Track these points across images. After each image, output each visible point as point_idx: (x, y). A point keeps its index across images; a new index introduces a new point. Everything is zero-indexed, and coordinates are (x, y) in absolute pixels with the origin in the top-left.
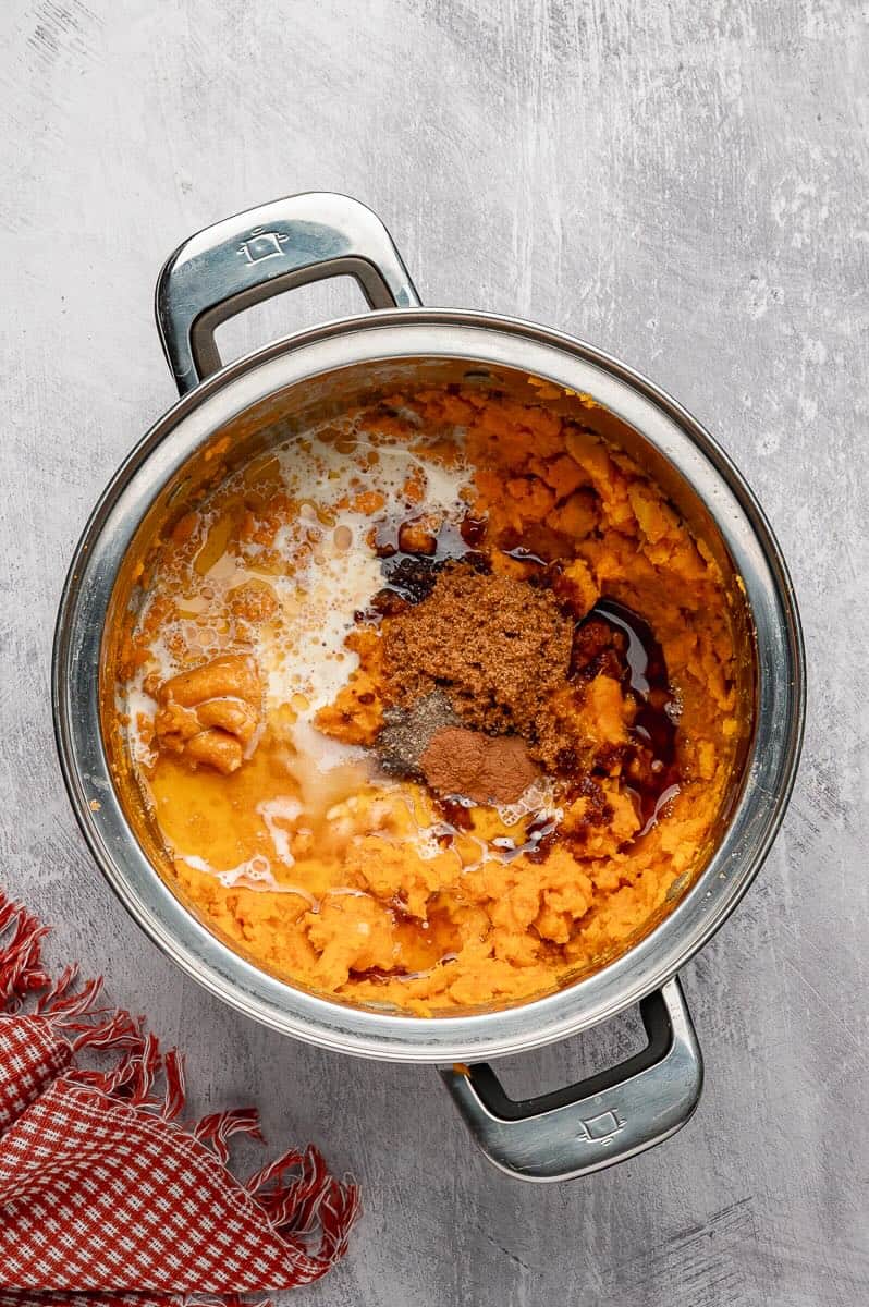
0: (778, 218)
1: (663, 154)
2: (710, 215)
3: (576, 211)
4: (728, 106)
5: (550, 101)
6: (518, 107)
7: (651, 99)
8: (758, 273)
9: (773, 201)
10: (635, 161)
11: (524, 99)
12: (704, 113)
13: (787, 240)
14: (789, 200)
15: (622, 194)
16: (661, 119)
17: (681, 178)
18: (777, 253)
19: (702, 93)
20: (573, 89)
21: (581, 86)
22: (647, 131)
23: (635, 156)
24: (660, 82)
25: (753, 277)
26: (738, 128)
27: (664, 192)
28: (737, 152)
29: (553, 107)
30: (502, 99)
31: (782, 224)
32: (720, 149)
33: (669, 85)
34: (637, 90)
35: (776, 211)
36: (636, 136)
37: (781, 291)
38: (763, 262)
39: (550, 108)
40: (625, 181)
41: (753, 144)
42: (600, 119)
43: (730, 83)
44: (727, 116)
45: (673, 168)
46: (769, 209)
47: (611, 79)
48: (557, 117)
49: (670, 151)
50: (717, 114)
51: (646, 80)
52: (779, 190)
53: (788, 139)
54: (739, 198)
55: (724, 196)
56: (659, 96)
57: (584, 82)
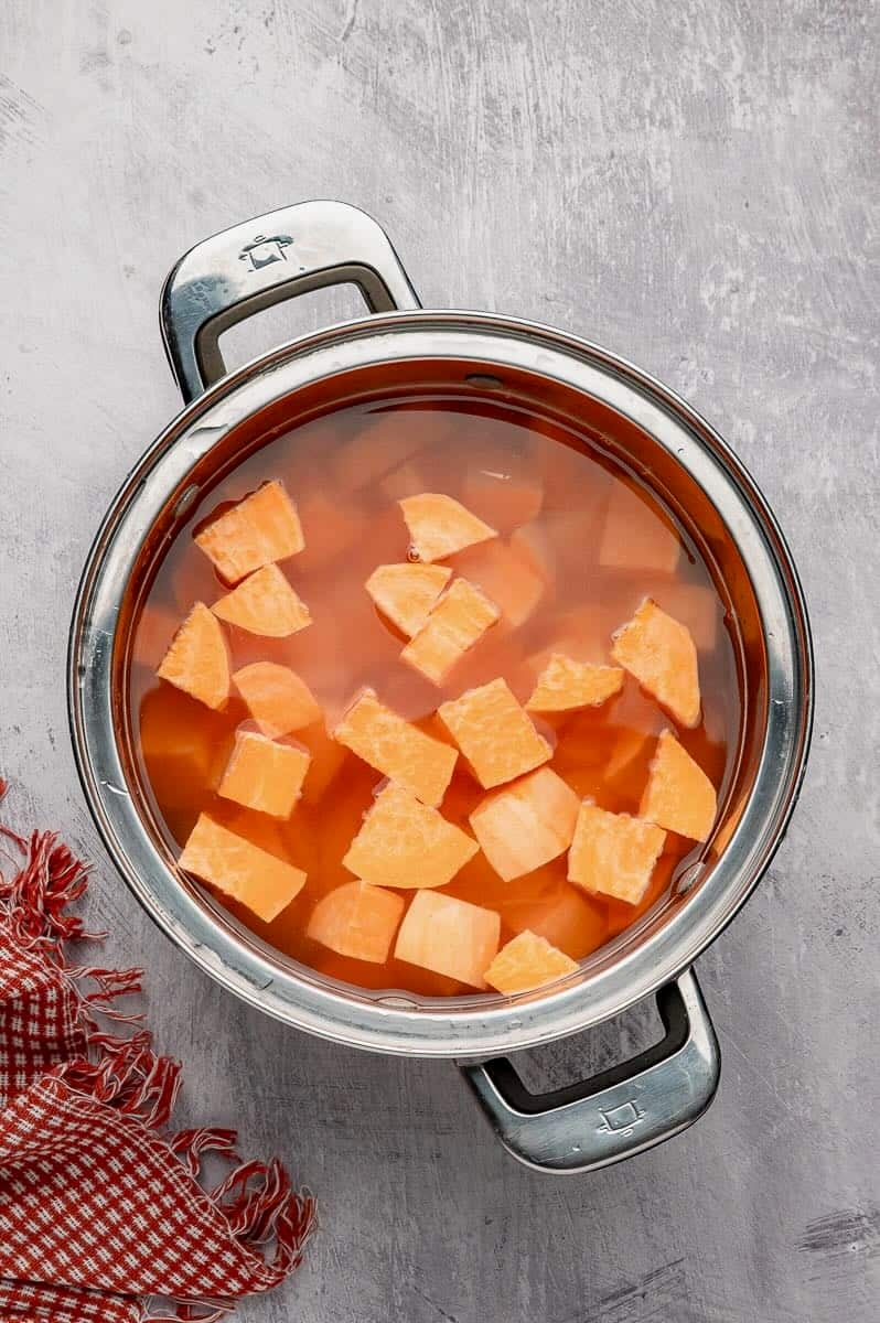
0: (707, 303)
1: (595, 240)
2: (641, 299)
3: (510, 294)
4: (659, 193)
5: (485, 188)
6: (454, 194)
7: (583, 186)
8: (688, 355)
9: (701, 286)
10: (568, 246)
11: (460, 185)
12: (635, 200)
13: (716, 324)
14: (718, 284)
15: (555, 279)
16: (593, 206)
17: (613, 263)
18: (707, 335)
19: (633, 181)
20: (508, 178)
21: (515, 174)
22: (579, 217)
23: (568, 241)
24: (592, 170)
25: (683, 359)
26: (668, 215)
27: (596, 277)
28: (667, 238)
29: (488, 192)
30: (437, 186)
31: (711, 308)
32: (651, 235)
33: (600, 172)
34: (570, 177)
35: (705, 296)
36: (569, 222)
37: (711, 373)
38: (692, 345)
39: (485, 193)
40: (558, 265)
41: (683, 231)
42: (534, 206)
43: (660, 171)
44: (657, 203)
45: (604, 254)
46: (698, 293)
47: (544, 167)
48: (493, 204)
49: (602, 237)
50: (648, 202)
51: (578, 168)
52: (708, 275)
53: (717, 226)
54: (669, 282)
55: (654, 280)
56: (591, 184)
57: (517, 170)
